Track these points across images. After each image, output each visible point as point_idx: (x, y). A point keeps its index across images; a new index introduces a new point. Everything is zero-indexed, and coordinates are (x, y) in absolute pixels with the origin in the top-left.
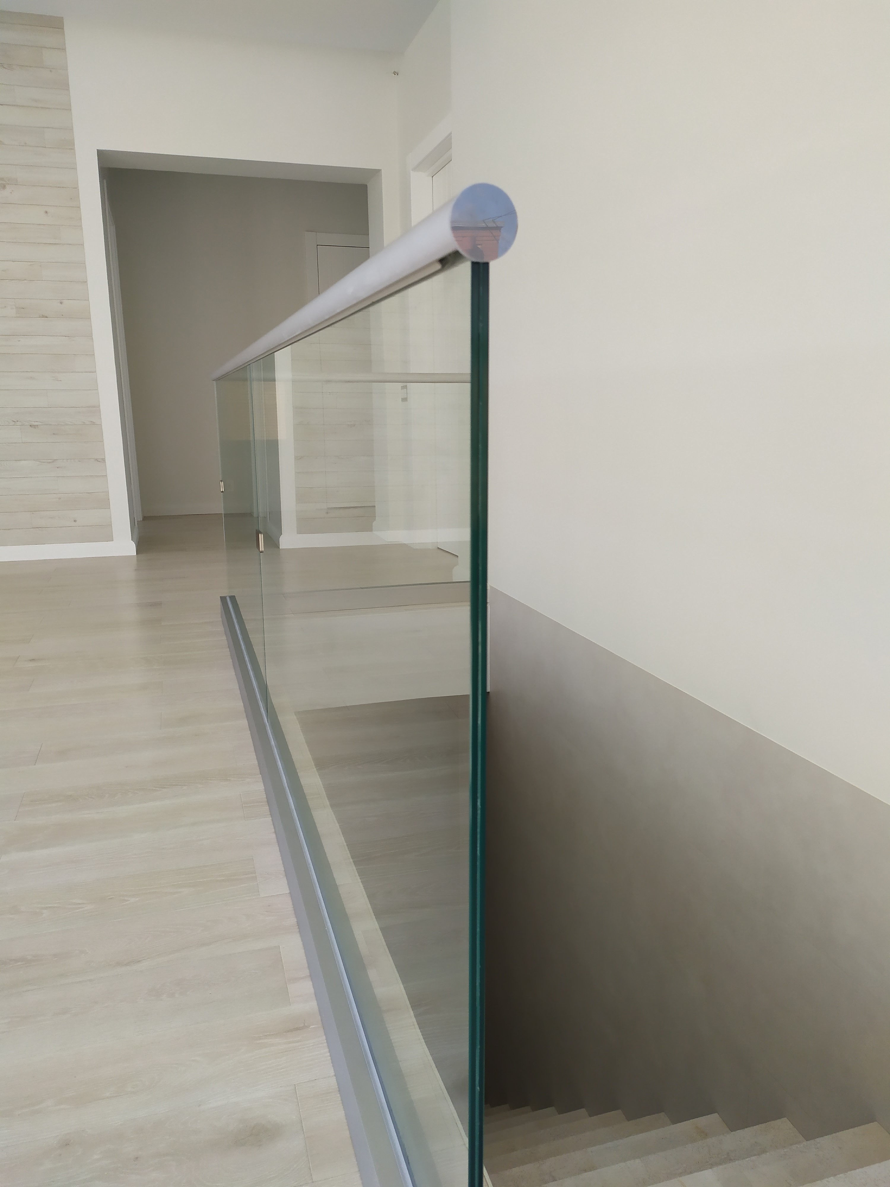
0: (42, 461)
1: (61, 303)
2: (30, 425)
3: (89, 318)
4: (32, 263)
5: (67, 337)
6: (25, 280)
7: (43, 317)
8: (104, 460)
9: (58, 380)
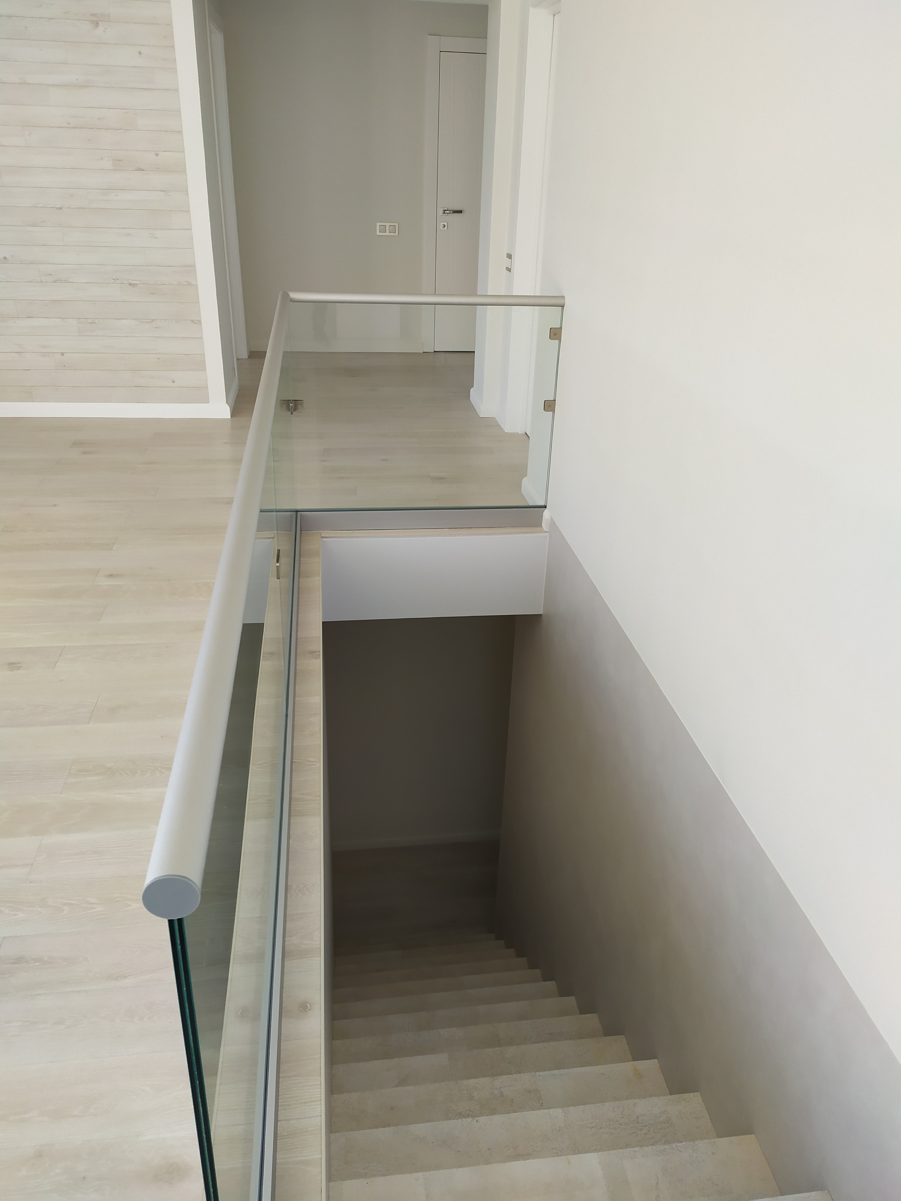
0: (141, 320)
1: (157, 155)
2: (130, 284)
3: (184, 171)
4: (126, 111)
5: (163, 192)
6: (121, 129)
7: (139, 169)
8: (200, 322)
9: (155, 238)
